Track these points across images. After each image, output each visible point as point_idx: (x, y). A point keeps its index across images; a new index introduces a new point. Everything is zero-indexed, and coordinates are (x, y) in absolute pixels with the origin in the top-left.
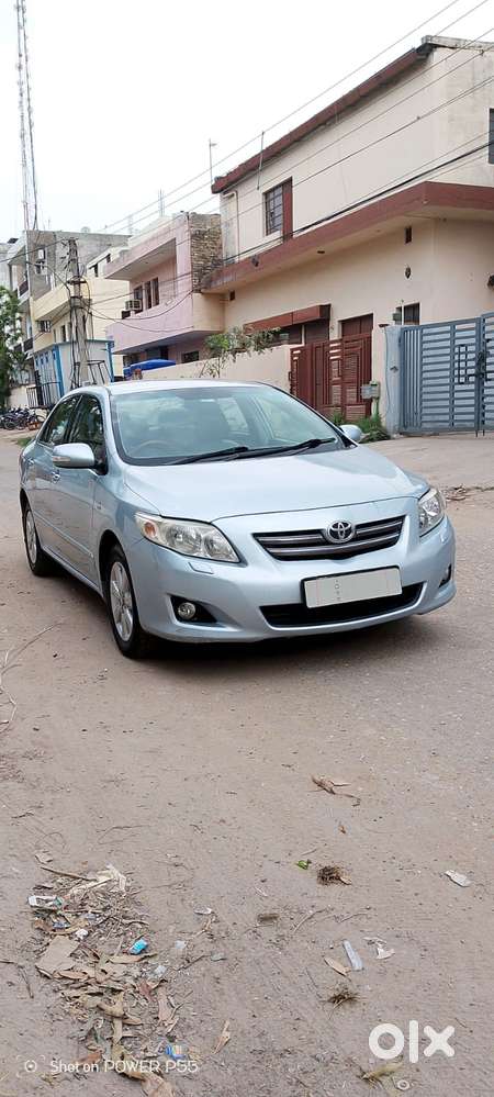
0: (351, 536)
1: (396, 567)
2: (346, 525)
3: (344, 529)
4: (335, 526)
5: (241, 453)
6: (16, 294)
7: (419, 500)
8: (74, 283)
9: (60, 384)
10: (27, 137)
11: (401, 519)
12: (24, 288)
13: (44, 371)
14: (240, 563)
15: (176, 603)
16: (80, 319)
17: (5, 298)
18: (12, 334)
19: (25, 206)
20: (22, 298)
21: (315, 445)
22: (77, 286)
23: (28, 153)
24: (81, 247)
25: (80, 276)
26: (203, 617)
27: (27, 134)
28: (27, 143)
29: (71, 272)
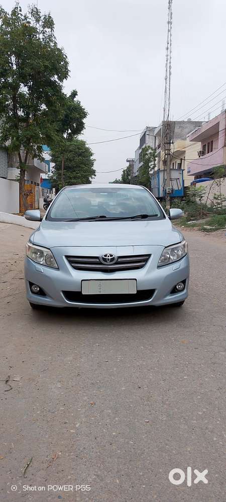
0: (114, 262)
1: (136, 280)
2: (111, 256)
3: (110, 258)
4: (106, 256)
5: (102, 218)
6: (155, 149)
7: (166, 247)
8: (168, 143)
9: (159, 188)
10: (168, 79)
11: (149, 255)
12: (159, 146)
13: (154, 182)
14: (58, 269)
15: (31, 284)
16: (169, 160)
17: (150, 151)
18: (152, 167)
19: (164, 110)
20: (158, 151)
21: (144, 217)
22: (169, 145)
23: (168, 87)
24: (186, 128)
25: (170, 140)
26: (42, 293)
27: (167, 79)
28: (168, 82)
29: (167, 139)
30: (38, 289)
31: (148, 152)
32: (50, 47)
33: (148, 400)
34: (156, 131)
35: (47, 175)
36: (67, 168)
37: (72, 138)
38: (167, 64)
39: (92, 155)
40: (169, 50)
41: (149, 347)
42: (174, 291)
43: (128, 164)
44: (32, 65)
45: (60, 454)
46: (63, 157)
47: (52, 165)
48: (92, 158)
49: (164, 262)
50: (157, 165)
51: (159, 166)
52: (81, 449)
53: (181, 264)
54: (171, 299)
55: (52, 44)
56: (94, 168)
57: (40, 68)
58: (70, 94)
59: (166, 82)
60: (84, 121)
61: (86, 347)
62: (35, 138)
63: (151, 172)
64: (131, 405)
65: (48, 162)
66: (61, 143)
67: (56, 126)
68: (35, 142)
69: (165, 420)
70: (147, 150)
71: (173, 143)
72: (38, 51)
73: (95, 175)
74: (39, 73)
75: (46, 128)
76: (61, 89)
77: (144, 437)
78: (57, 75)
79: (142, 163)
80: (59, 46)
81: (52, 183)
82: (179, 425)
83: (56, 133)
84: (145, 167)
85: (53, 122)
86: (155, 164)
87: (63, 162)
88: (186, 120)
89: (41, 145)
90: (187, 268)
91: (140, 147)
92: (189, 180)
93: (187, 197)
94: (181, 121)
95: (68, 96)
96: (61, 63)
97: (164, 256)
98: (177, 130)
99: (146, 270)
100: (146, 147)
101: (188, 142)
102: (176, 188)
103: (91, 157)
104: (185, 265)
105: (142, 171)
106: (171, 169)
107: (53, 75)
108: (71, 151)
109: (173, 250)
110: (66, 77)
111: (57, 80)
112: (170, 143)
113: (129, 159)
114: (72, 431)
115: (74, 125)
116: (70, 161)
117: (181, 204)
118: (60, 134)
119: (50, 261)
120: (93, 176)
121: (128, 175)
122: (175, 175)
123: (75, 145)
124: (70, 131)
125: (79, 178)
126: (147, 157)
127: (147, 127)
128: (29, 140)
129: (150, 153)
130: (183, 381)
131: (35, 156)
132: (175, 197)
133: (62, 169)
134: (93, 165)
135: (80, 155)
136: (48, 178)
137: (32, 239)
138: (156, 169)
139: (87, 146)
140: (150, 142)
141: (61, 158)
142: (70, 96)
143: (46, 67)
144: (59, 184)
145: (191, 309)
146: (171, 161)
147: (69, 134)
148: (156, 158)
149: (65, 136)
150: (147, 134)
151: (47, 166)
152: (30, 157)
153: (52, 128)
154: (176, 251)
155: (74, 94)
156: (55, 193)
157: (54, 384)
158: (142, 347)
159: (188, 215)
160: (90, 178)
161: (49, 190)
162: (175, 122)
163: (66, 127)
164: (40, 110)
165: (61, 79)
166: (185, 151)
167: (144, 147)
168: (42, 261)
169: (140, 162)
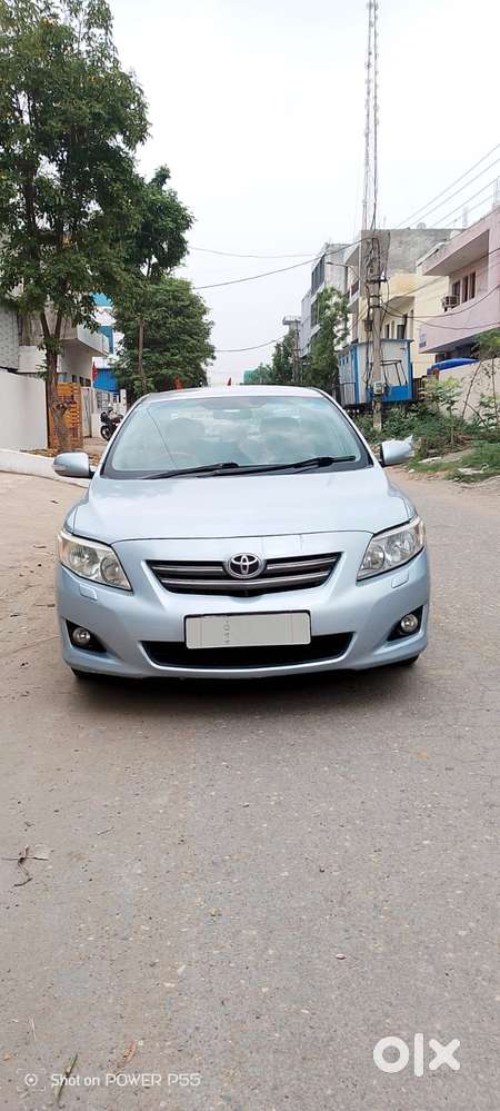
0: (257, 573)
1: (308, 612)
2: (251, 558)
3: (248, 563)
4: (238, 559)
5: (229, 469)
6: (347, 295)
7: (375, 535)
8: (374, 282)
9: (356, 385)
10: (372, 135)
11: (338, 555)
12: (355, 288)
13: (345, 372)
14: (131, 591)
15: (72, 627)
16: (377, 321)
17: (335, 299)
18: (339, 335)
19: (365, 206)
20: (352, 299)
21: (324, 463)
22: (377, 285)
23: (371, 152)
24: (415, 244)
25: (380, 275)
26: (96, 646)
27: (371, 132)
28: (372, 141)
29: (371, 271)
30: (88, 637)
31: (329, 303)
32: (103, 71)
33: (341, 903)
34: (348, 253)
35: (107, 361)
36: (151, 344)
37: (160, 275)
38: (368, 101)
39: (204, 312)
40: (372, 69)
41: (342, 769)
42: (397, 634)
43: (286, 330)
44: (64, 113)
45: (141, 1043)
46: (141, 318)
47: (119, 336)
48: (205, 319)
49: (373, 570)
50: (350, 330)
51: (356, 332)
52: (190, 1031)
53: (411, 573)
54: (388, 652)
55: (108, 64)
56: (212, 340)
57: (84, 119)
58: (154, 176)
59: (367, 141)
60: (186, 235)
61: (197, 770)
62: (76, 279)
63: (339, 348)
64: (304, 917)
65: (108, 332)
66: (134, 289)
67: (122, 250)
68: (78, 289)
69: (383, 953)
70: (329, 297)
71: (385, 280)
72: (76, 82)
73: (214, 358)
74: (81, 130)
75: (100, 255)
76: (131, 166)
77: (333, 997)
78: (123, 133)
79: (318, 327)
80: (124, 69)
81: (118, 377)
82: (413, 964)
83: (123, 266)
84: (326, 337)
85: (117, 240)
86: (346, 329)
87: (141, 330)
88: (414, 227)
89: (91, 294)
90: (424, 582)
91: (313, 291)
92: (423, 364)
93: (420, 404)
94: (403, 230)
95: (148, 181)
96: (129, 107)
97: (372, 555)
98: (394, 250)
99: (333, 588)
100: (325, 290)
101: (419, 277)
102: (394, 383)
103: (205, 317)
104: (422, 575)
105: (319, 345)
106: (382, 341)
107: (113, 134)
108: (158, 305)
109: (391, 540)
110: (141, 138)
111: (123, 146)
112: (379, 281)
113: (288, 319)
114: (168, 985)
115: (165, 246)
116: (158, 327)
117: (406, 418)
118: (132, 268)
119: (113, 574)
120: (209, 360)
121: (287, 355)
122: (392, 352)
123: (167, 291)
124: (154, 260)
125: (178, 364)
126: (328, 313)
127: (328, 246)
128: (63, 283)
129: (336, 304)
130: (421, 852)
131: (78, 320)
132: (392, 403)
133: (141, 347)
134: (208, 334)
135: (178, 313)
136: (109, 367)
137: (70, 524)
138: (349, 339)
139: (194, 292)
140: (334, 279)
141: (137, 321)
142: (154, 180)
143: (97, 116)
144: (135, 380)
145: (433, 672)
146: (382, 320)
147: (154, 267)
148: (350, 316)
149: (144, 270)
150: (327, 261)
151: (107, 339)
152: (67, 320)
153: (114, 256)
154: (398, 543)
155: (163, 176)
156: (125, 401)
157: (126, 865)
158: (326, 769)
159: (423, 445)
160: (203, 366)
161: (111, 394)
162: (389, 233)
163: (146, 252)
164: (86, 215)
165: (130, 143)
166: (413, 298)
167: (320, 290)
168: (95, 572)
169: (312, 325)
